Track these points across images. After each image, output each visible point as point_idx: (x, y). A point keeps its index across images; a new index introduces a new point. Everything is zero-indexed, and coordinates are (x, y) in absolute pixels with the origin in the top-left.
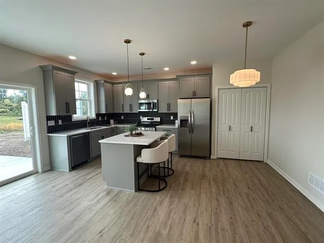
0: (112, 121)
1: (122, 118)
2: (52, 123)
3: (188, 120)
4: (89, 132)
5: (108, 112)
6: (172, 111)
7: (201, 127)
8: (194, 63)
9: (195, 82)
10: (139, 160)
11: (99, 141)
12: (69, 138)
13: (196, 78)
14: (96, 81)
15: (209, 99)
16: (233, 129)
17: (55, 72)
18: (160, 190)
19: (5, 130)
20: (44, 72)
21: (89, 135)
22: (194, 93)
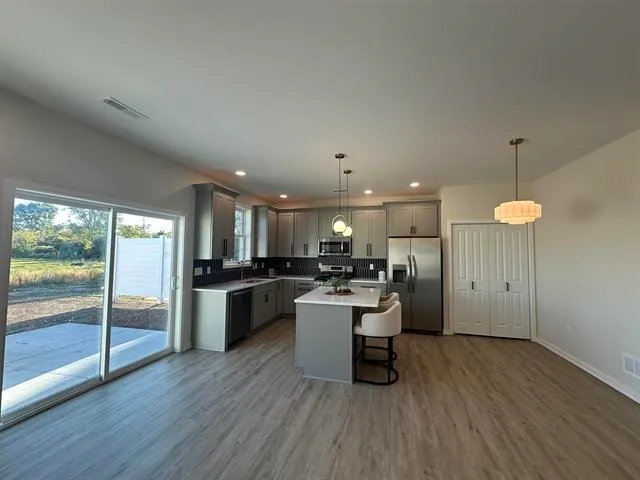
0: (271, 271)
1: (288, 265)
2: (199, 271)
3: (405, 271)
4: (251, 288)
5: (271, 256)
6: (375, 256)
7: (427, 283)
8: (415, 185)
9: (413, 213)
10: (360, 331)
11: (295, 301)
12: (229, 294)
13: (415, 207)
14: (254, 207)
15: (439, 239)
16: (477, 286)
17: (215, 193)
18: (390, 383)
19: (56, 283)
20: (197, 193)
21: (250, 293)
22: (413, 229)
